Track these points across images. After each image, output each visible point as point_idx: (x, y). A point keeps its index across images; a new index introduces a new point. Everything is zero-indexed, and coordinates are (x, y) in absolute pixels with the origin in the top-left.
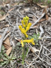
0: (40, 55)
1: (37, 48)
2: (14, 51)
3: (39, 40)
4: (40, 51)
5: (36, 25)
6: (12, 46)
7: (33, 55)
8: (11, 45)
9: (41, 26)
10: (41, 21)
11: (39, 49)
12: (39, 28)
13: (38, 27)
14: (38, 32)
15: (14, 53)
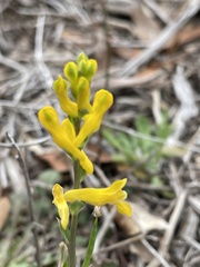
1: (153, 208)
2: (20, 224)
3: (166, 157)
4: (169, 228)
5: (151, 63)
6: (8, 191)
8: (5, 184)
9: (180, 70)
10: (185, 37)
12: (167, 84)
15: (20, 234)
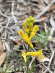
0: (51, 67)
1: (45, 55)
2: (9, 60)
3: (49, 41)
4: (50, 61)
5: (44, 16)
6: (5, 51)
7: (40, 67)
11: (49, 56)
13: (47, 20)
14: (48, 27)
